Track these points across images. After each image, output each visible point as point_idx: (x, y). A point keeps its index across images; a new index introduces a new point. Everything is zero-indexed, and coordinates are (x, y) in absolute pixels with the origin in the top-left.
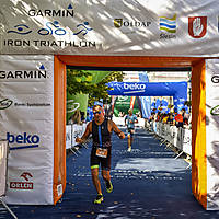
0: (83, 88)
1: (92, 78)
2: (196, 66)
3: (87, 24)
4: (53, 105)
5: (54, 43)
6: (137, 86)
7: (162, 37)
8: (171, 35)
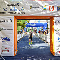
3: (23, 8)
4: (14, 29)
5: (14, 13)
6: (33, 24)
7: (42, 11)
8: (45, 10)
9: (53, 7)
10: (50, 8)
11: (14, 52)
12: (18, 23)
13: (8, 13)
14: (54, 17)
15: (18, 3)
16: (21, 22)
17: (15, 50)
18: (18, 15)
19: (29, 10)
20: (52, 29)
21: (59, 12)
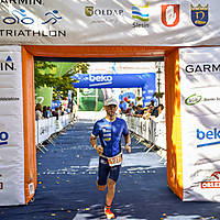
0: (47, 81)
3: (56, 12)
4: (21, 99)
5: (21, 33)
6: (103, 78)
7: (135, 25)
8: (145, 23)
9: (177, 8)
10: (164, 14)
11: (26, 187)
12: (42, 72)
14: (180, 50)
16: (53, 71)
17: (27, 182)
18: (40, 42)
19: (81, 22)
20: (172, 94)
21: (198, 31)
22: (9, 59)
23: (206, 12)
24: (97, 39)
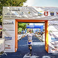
1: (23, 24)
2: (46, 22)
3: (22, 13)
4: (15, 30)
5: (15, 17)
6: (32, 26)
11: (15, 49)
13: (11, 17)
15: (19, 9)
22: (13, 22)
23: (54, 13)
24: (31, 18)
